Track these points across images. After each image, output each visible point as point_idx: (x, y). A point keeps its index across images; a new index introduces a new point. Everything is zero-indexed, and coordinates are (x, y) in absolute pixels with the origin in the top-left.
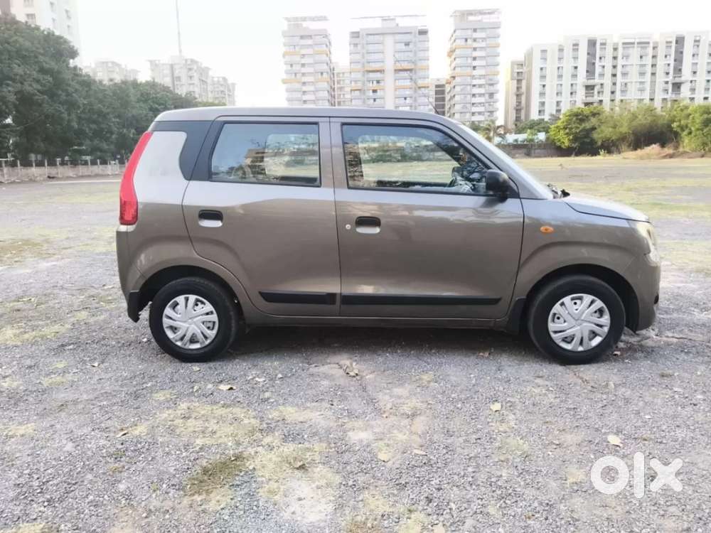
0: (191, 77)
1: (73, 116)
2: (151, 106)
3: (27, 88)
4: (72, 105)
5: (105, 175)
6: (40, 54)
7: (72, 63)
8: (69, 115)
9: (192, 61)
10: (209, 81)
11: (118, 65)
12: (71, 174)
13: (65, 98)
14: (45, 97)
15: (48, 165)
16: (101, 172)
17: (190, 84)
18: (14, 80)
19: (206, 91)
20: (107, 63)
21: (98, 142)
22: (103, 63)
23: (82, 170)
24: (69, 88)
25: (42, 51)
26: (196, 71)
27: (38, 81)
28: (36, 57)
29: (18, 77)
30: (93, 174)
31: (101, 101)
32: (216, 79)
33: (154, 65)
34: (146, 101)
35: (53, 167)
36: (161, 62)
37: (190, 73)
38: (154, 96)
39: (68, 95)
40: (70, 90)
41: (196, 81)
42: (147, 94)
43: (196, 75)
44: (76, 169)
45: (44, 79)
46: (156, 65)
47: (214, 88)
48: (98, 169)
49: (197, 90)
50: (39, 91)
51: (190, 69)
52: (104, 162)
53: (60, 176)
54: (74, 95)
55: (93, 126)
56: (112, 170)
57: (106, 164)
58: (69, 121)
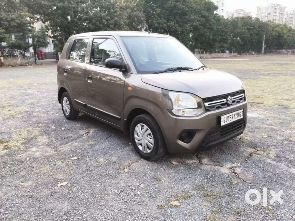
0: (275, 12)
1: (211, 34)
2: (248, 27)
3: (195, 24)
4: (211, 29)
5: (223, 57)
6: (202, 10)
7: (215, 12)
8: (209, 33)
9: (277, 5)
10: (285, 13)
11: (243, 10)
12: (209, 57)
13: (209, 26)
14: (201, 26)
15: (201, 53)
16: (221, 56)
17: (274, 16)
18: (190, 21)
19: (282, 18)
20: (238, 10)
21: (222, 44)
22: (236, 10)
23: (213, 55)
24: (211, 22)
25: (203, 9)
26: (278, 9)
27: (200, 21)
28: (201, 11)
29: (192, 20)
30: (218, 57)
31: (225, 27)
32: (289, 12)
33: (259, 9)
34: (246, 26)
35: (203, 54)
36: (262, 7)
37: (275, 11)
38: (250, 23)
39: (210, 25)
40: (211, 23)
41: (278, 14)
42: (247, 22)
43: (278, 11)
44: (211, 55)
45: (202, 20)
46: (260, 9)
47: (287, 16)
48: (220, 55)
49: (277, 18)
50: (199, 24)
51: (276, 9)
52: (223, 52)
53: (205, 57)
54: (212, 25)
55: (220, 37)
56: (226, 55)
57: (224, 53)
58: (209, 36)
